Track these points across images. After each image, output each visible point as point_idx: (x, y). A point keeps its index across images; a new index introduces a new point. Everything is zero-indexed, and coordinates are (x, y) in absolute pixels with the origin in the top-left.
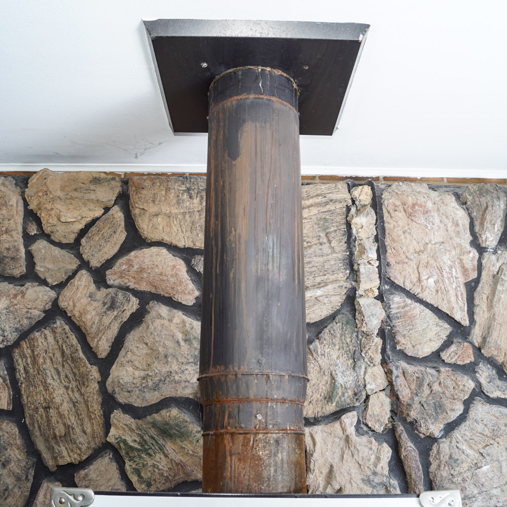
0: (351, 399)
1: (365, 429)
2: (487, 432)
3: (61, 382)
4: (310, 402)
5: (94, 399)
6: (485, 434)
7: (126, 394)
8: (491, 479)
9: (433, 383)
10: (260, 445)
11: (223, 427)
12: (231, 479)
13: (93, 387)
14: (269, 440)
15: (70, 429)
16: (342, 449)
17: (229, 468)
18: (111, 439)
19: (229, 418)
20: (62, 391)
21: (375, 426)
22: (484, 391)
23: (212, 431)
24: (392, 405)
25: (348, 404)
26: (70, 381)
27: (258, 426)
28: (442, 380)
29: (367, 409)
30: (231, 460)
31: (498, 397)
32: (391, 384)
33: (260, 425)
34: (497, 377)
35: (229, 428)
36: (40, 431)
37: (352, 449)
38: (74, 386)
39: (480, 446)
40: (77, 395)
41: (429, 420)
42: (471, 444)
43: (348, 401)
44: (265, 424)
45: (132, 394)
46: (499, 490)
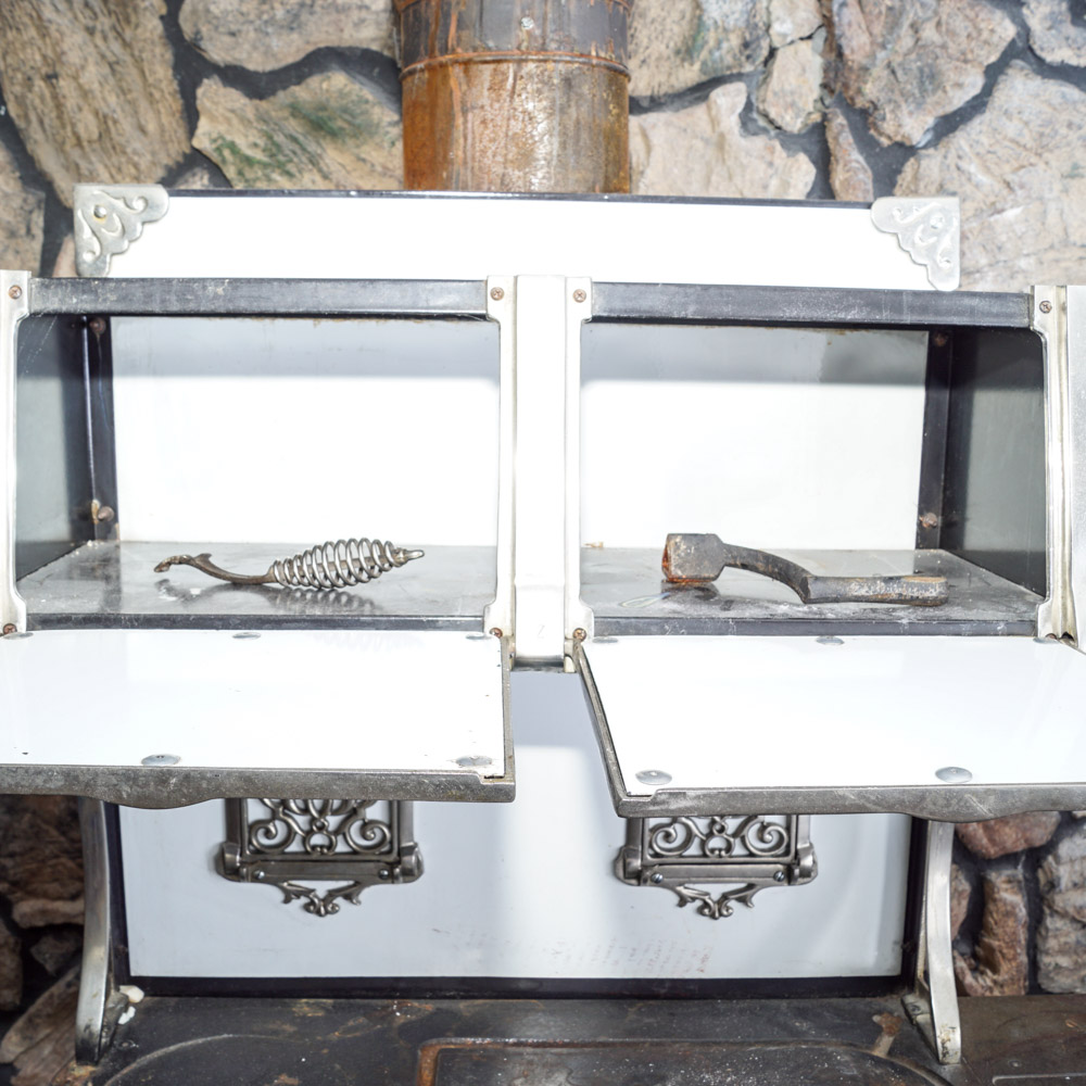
0: (734, 56)
1: (762, 122)
2: (1027, 139)
3: (76, 18)
4: (644, 61)
5: (154, 56)
6: (1023, 141)
7: (227, 39)
8: (1020, 238)
9: (923, 22)
10: (529, 86)
11: (445, 50)
12: (465, 163)
13: (150, 26)
14: (550, 77)
15: (110, 123)
16: (708, 164)
17: (461, 141)
18: (202, 141)
19: (460, 26)
20: (79, 37)
21: (783, 118)
22: (1035, 47)
23: (420, 61)
24: (826, 71)
25: (729, 68)
26: (95, 14)
27: (525, 44)
28: (944, 17)
29: (768, 80)
30: (465, 122)
31: (1063, 62)
32: (828, 23)
33: (529, 42)
34: (1067, 17)
35: (459, 50)
36: (44, 131)
37: (730, 163)
38: (107, 28)
39: (1007, 168)
40: (116, 47)
41: (904, 106)
42: (988, 164)
43: (729, 60)
44: (541, 41)
45: (240, 40)
46: (1032, 260)
